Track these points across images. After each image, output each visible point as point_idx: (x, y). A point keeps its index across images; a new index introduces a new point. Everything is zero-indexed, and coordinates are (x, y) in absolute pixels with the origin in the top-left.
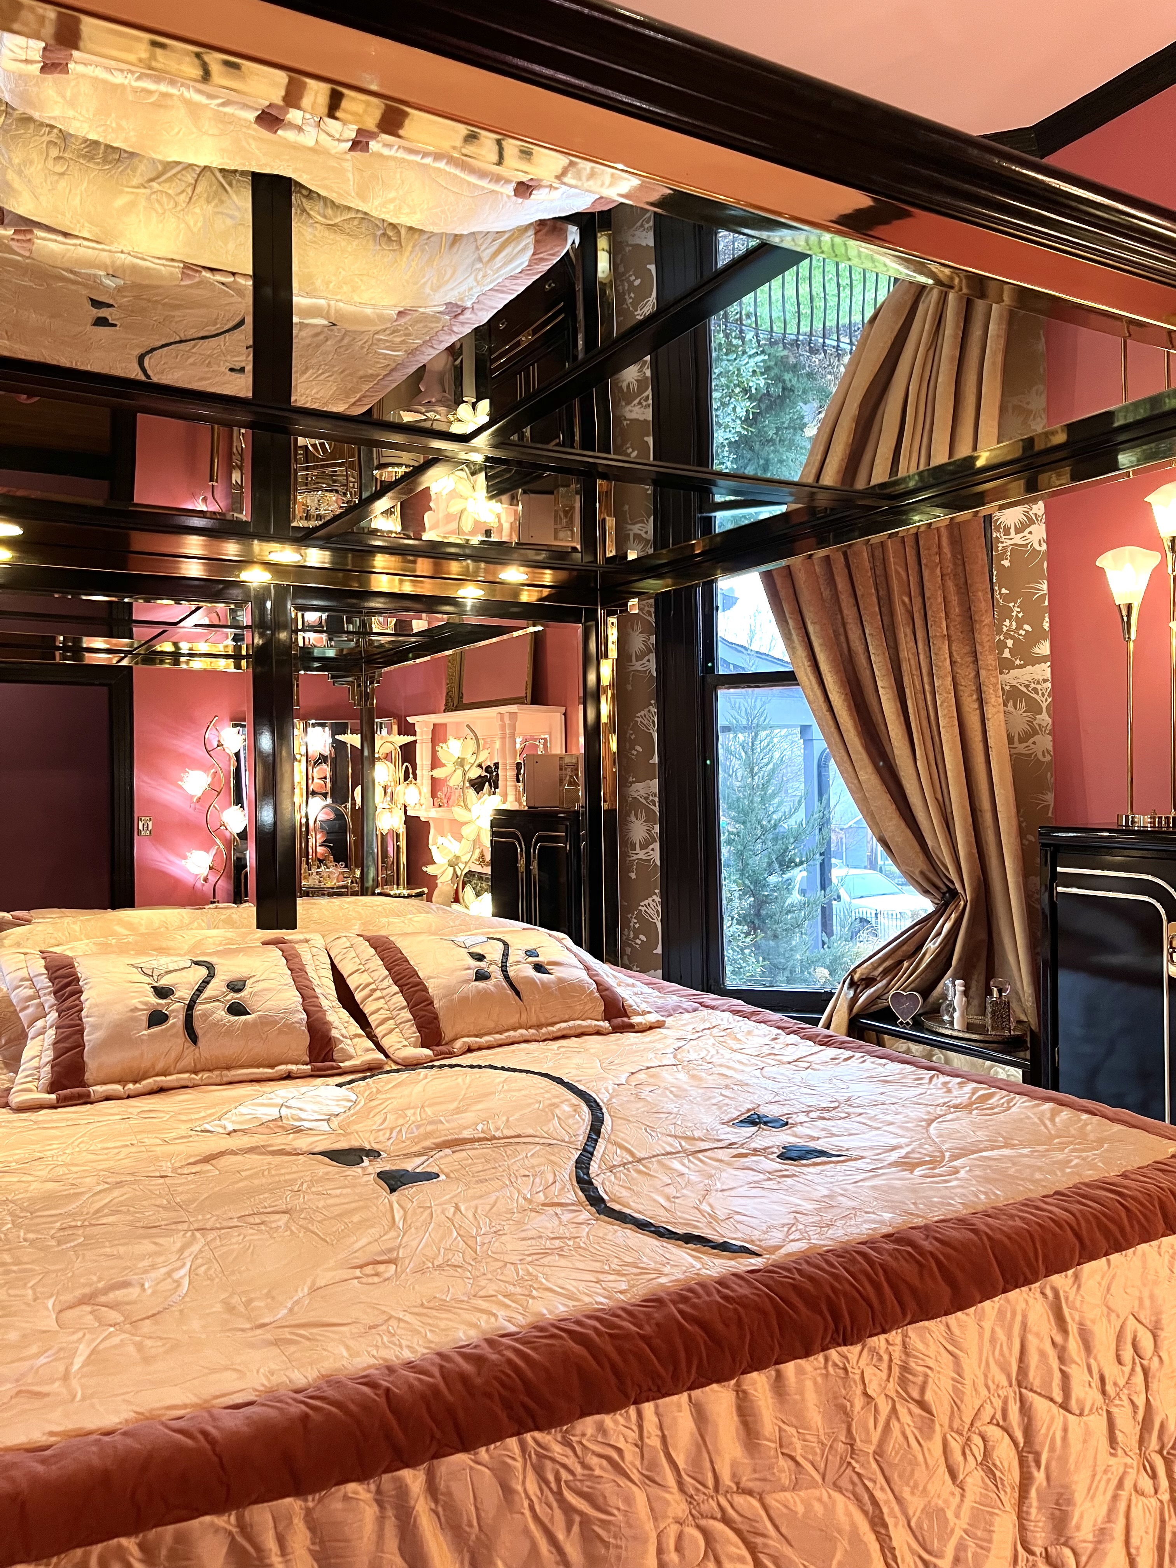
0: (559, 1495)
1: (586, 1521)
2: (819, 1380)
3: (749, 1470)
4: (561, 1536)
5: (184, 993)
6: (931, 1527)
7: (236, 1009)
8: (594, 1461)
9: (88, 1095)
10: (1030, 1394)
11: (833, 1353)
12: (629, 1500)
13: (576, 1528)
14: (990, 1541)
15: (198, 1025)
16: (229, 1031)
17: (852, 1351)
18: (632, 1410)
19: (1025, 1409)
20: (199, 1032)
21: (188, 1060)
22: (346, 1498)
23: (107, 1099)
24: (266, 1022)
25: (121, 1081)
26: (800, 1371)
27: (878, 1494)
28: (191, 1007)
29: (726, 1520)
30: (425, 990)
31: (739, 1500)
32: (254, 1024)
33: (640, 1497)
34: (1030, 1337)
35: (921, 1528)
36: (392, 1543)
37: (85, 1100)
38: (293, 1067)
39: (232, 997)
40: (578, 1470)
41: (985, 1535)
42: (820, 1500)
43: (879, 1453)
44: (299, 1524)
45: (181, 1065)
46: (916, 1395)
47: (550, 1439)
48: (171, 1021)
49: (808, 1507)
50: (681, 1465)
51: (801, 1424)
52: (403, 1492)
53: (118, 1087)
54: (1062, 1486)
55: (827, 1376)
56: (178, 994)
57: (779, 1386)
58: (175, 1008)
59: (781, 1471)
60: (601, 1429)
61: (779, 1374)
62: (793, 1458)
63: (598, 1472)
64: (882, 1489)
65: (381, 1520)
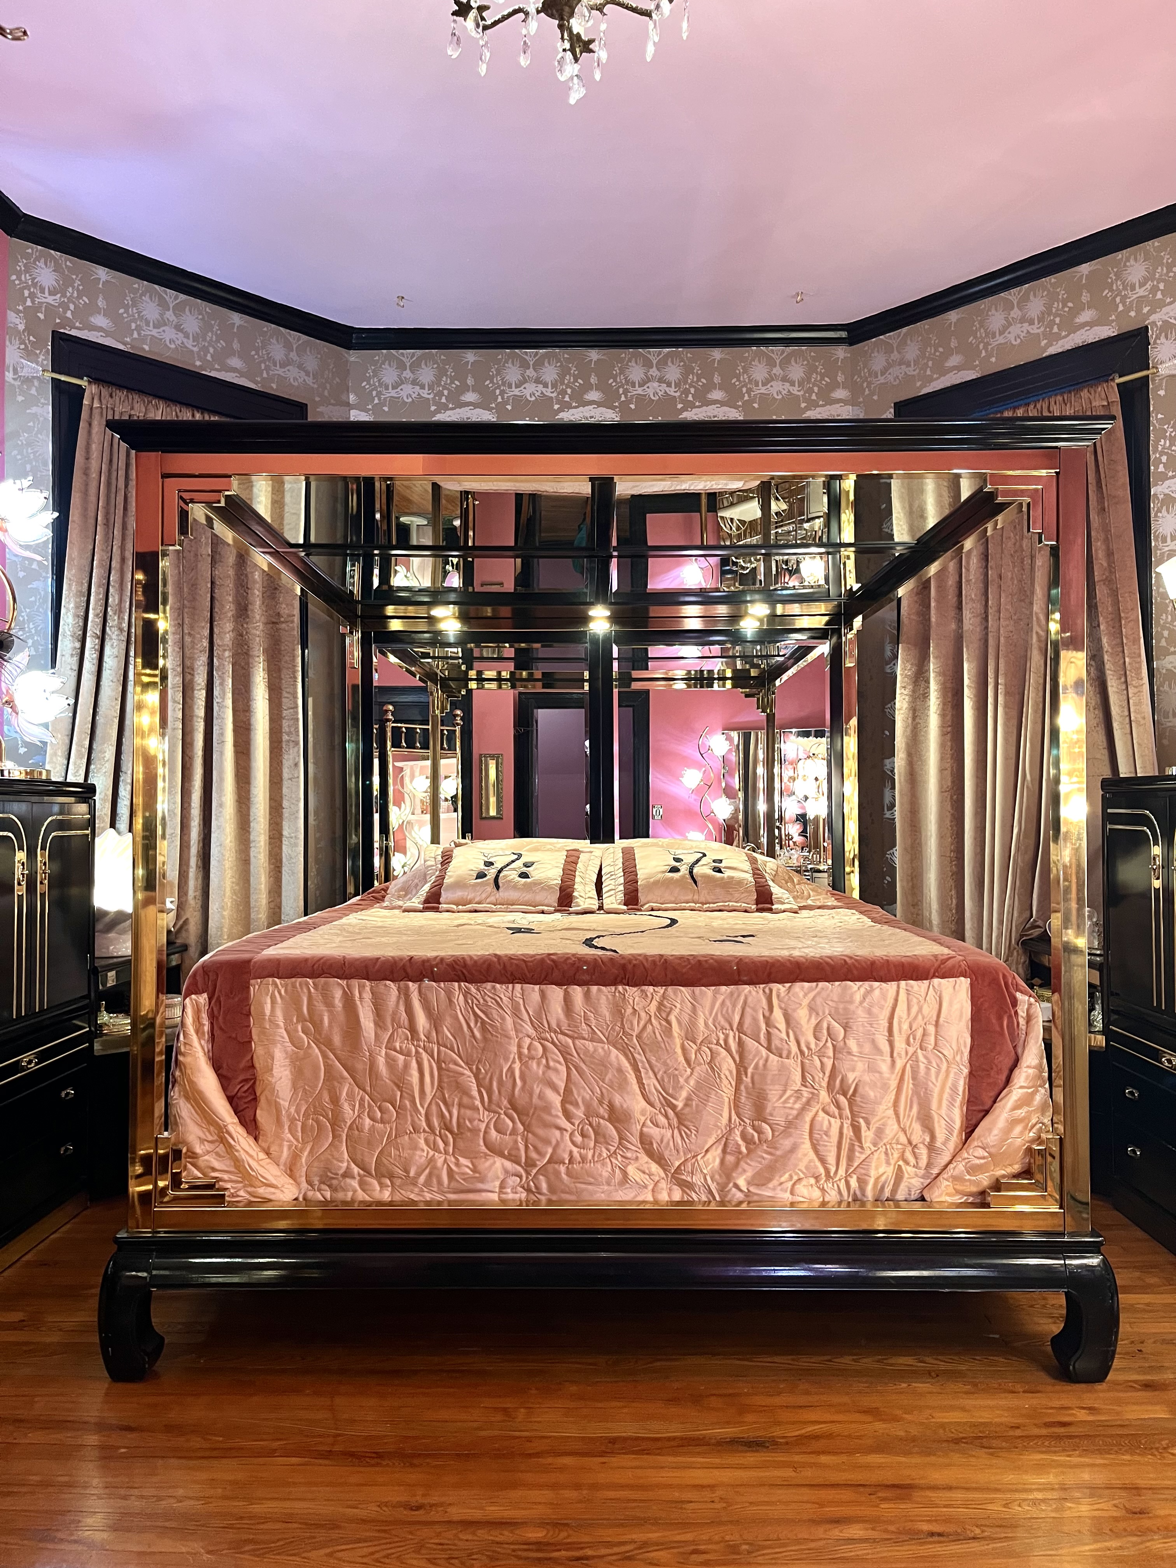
0: (472, 1008)
1: (483, 1022)
2: (610, 997)
3: (566, 1025)
4: (472, 1025)
5: (499, 865)
6: (669, 1081)
7: (524, 875)
8: (488, 999)
9: (438, 908)
10: (744, 1037)
11: (620, 988)
12: (503, 1019)
13: (479, 1024)
14: (708, 1101)
15: (500, 881)
16: (515, 887)
17: (631, 990)
18: (510, 986)
19: (741, 1044)
20: (501, 885)
21: (492, 899)
22: (385, 985)
23: (448, 911)
24: (536, 883)
25: (457, 905)
26: (599, 990)
27: (636, 1056)
28: (500, 872)
29: (553, 1043)
30: (637, 875)
31: (560, 1036)
32: (530, 883)
33: (509, 1021)
34: (748, 1009)
35: (663, 1080)
36: (402, 1008)
37: (436, 910)
38: (545, 908)
39: (525, 869)
40: (482, 1001)
41: (705, 1098)
42: (603, 1048)
43: (639, 1037)
44: (368, 989)
45: (488, 900)
46: (664, 1015)
47: (473, 988)
48: (488, 877)
49: (595, 1050)
50: (531, 1013)
51: (596, 1012)
52: (407, 988)
53: (454, 907)
54: (762, 1089)
55: (614, 996)
56: (495, 865)
57: (587, 995)
58: (492, 872)
59: (584, 1030)
60: (494, 987)
61: (588, 989)
62: (590, 1026)
63: (490, 1004)
64: (639, 1054)
65: (399, 998)
